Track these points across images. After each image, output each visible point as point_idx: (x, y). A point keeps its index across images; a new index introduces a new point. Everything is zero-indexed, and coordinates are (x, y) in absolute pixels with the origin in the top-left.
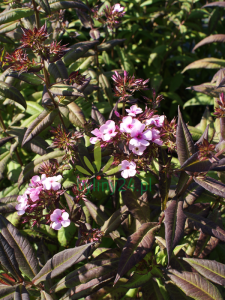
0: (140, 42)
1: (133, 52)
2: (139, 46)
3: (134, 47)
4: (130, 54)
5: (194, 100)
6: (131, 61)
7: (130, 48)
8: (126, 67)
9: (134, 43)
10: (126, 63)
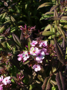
0: (21, 1)
1: (19, 5)
2: (21, 3)
3: (19, 4)
4: (19, 6)
5: (42, 17)
6: (20, 9)
7: (18, 4)
8: (18, 11)
9: (19, 2)
10: (18, 10)
